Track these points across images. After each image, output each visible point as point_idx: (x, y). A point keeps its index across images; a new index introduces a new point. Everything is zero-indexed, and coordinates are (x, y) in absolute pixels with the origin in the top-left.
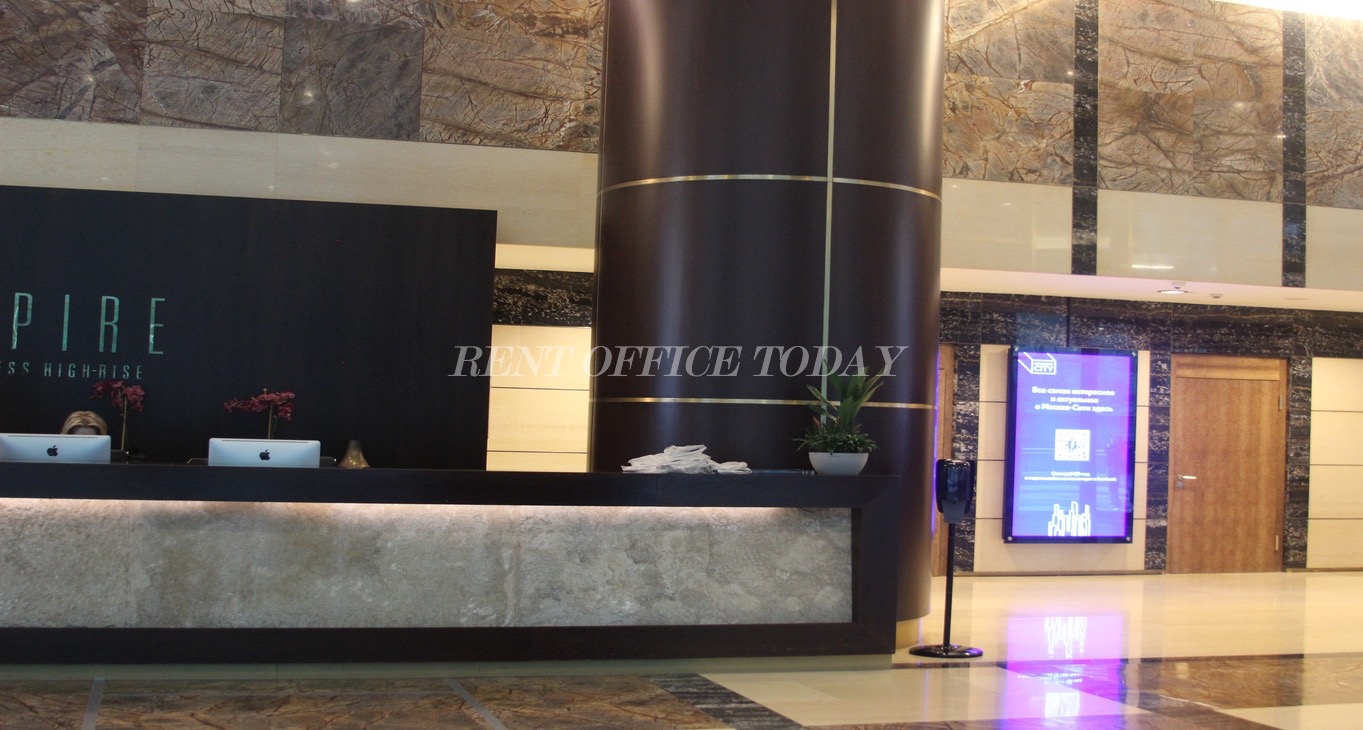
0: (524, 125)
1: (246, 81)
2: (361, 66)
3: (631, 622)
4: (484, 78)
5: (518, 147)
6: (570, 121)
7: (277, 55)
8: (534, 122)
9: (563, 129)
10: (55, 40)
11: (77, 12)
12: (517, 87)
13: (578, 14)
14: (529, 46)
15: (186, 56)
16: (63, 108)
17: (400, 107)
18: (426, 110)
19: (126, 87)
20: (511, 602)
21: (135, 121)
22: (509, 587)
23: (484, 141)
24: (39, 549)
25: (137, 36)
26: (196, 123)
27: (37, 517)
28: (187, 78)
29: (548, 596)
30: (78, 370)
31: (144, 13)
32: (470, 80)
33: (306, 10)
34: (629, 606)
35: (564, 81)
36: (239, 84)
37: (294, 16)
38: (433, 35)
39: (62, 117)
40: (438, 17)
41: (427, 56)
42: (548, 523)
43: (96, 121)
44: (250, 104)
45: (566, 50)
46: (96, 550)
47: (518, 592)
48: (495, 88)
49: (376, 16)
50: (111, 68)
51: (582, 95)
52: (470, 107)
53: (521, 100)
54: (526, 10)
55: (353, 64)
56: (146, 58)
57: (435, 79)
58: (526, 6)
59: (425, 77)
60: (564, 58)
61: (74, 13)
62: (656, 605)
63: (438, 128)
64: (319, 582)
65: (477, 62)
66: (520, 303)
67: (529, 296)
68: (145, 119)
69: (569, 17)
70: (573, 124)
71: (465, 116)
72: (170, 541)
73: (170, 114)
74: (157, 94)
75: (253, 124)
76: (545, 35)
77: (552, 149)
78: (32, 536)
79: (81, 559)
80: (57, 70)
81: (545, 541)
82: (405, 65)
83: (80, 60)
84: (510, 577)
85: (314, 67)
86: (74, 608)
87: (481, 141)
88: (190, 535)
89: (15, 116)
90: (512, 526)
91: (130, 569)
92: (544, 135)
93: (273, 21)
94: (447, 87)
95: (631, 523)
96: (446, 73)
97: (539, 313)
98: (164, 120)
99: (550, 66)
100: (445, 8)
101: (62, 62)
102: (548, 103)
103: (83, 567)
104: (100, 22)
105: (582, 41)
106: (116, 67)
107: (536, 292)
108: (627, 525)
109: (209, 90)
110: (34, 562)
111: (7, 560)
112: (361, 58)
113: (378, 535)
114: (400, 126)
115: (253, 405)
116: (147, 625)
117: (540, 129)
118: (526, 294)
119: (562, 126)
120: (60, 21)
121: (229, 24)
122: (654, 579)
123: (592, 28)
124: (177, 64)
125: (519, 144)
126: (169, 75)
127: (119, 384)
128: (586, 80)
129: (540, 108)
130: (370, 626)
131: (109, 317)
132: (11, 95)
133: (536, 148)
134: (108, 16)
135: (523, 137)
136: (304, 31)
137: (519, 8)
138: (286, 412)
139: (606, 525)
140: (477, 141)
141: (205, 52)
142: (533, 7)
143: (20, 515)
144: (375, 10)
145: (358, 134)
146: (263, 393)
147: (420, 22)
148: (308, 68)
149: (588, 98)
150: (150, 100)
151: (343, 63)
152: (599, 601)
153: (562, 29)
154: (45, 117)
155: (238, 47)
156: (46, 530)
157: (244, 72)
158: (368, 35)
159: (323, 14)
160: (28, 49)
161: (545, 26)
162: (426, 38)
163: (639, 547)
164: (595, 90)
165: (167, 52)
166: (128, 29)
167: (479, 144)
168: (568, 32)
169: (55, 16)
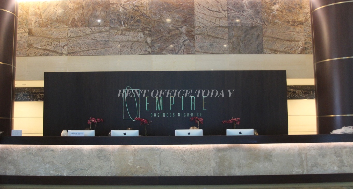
0: (290, 48)
1: (220, 42)
2: (248, 36)
3: (336, 173)
4: (279, 37)
5: (289, 54)
6: (301, 46)
7: (227, 35)
8: (292, 47)
9: (300, 49)
10: (173, 35)
11: (178, 28)
12: (287, 39)
13: (300, 19)
14: (289, 28)
15: (205, 37)
16: (177, 52)
17: (258, 46)
18: (265, 46)
19: (191, 46)
20: (305, 168)
21: (194, 54)
22: (305, 164)
23: (280, 53)
24: (189, 157)
25: (193, 33)
26: (209, 53)
27: (188, 149)
28: (206, 42)
29: (314, 166)
30: (186, 115)
31: (194, 28)
32: (275, 38)
33: (233, 24)
34: (336, 168)
35: (298, 37)
36: (218, 43)
37: (230, 25)
38: (264, 28)
39: (177, 54)
40: (265, 23)
41: (264, 33)
42: (313, 148)
43: (185, 54)
44: (221, 48)
45: (298, 29)
46: (202, 157)
47: (307, 165)
48: (281, 40)
49: (250, 24)
50: (187, 41)
51: (304, 40)
52: (276, 45)
53: (288, 42)
54: (287, 20)
55: (245, 36)
56: (195, 38)
57: (266, 38)
58: (287, 18)
59: (264, 38)
60: (298, 31)
61: (177, 29)
62: (343, 168)
63: (268, 50)
64: (257, 164)
65: (276, 33)
66: (289, 94)
67: (292, 92)
68: (196, 53)
69: (298, 20)
70: (302, 47)
71: (275, 47)
72: (220, 154)
73: (202, 51)
74: (199, 47)
75: (223, 52)
76: (292, 25)
77: (297, 54)
78: (187, 154)
79: (199, 159)
80: (175, 43)
81: (313, 152)
82: (259, 35)
83: (180, 40)
84: (305, 162)
85: (236, 38)
86: (198, 171)
87: (279, 53)
88: (225, 153)
89: (166, 54)
90: (304, 149)
91: (211, 161)
92: (295, 50)
93: (225, 27)
94: (269, 40)
95: (335, 147)
96: (269, 37)
97: (294, 96)
98: (201, 53)
99: (295, 33)
100: (267, 21)
101: (176, 41)
102: (295, 42)
103: (199, 161)
104: (184, 30)
105: (302, 26)
106: (188, 41)
107: (293, 91)
108: (334, 148)
109: (211, 45)
110: (188, 160)
111: (181, 160)
112: (247, 34)
113: (271, 151)
114: (259, 51)
115: (230, 122)
116: (215, 175)
117: (294, 49)
118: (290, 92)
119: (299, 48)
120: (174, 31)
121: (215, 28)
122: (342, 161)
123: (304, 23)
124: (203, 39)
125: (289, 53)
126: (201, 42)
127: (197, 118)
128: (304, 36)
129: (293, 44)
130: (270, 175)
131: (193, 102)
132: (164, 49)
133: (293, 54)
134: (185, 29)
135: (290, 51)
136: (233, 29)
137: (285, 19)
138: (238, 123)
139: (328, 148)
140: (278, 53)
141: (209, 36)
142: (289, 19)
143: (184, 149)
144: (250, 22)
145: (249, 53)
146: (232, 118)
147: (261, 24)
148: (235, 38)
149: (305, 40)
150: (197, 48)
151: (243, 36)
152: (328, 167)
153: (297, 23)
154: (173, 54)
155: (217, 34)
156: (190, 153)
157: (219, 40)
158: (248, 29)
159: (237, 24)
160: (167, 38)
161: (292, 23)
162: (263, 28)
163: (337, 153)
164: (307, 38)
165: (200, 36)
166: (190, 31)
167: (279, 54)
168: (298, 24)
169: (173, 30)
